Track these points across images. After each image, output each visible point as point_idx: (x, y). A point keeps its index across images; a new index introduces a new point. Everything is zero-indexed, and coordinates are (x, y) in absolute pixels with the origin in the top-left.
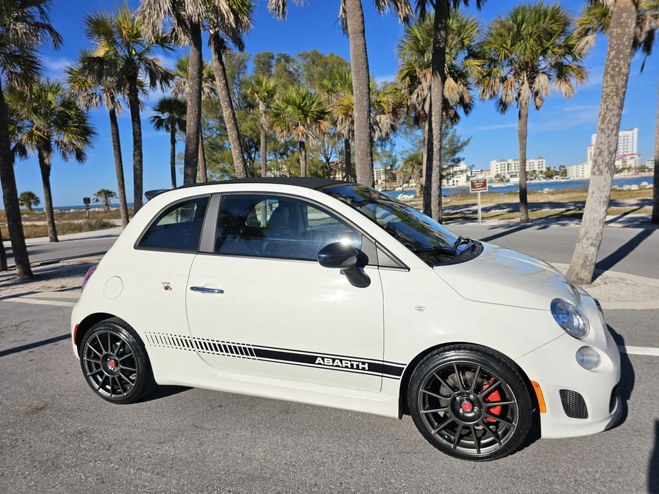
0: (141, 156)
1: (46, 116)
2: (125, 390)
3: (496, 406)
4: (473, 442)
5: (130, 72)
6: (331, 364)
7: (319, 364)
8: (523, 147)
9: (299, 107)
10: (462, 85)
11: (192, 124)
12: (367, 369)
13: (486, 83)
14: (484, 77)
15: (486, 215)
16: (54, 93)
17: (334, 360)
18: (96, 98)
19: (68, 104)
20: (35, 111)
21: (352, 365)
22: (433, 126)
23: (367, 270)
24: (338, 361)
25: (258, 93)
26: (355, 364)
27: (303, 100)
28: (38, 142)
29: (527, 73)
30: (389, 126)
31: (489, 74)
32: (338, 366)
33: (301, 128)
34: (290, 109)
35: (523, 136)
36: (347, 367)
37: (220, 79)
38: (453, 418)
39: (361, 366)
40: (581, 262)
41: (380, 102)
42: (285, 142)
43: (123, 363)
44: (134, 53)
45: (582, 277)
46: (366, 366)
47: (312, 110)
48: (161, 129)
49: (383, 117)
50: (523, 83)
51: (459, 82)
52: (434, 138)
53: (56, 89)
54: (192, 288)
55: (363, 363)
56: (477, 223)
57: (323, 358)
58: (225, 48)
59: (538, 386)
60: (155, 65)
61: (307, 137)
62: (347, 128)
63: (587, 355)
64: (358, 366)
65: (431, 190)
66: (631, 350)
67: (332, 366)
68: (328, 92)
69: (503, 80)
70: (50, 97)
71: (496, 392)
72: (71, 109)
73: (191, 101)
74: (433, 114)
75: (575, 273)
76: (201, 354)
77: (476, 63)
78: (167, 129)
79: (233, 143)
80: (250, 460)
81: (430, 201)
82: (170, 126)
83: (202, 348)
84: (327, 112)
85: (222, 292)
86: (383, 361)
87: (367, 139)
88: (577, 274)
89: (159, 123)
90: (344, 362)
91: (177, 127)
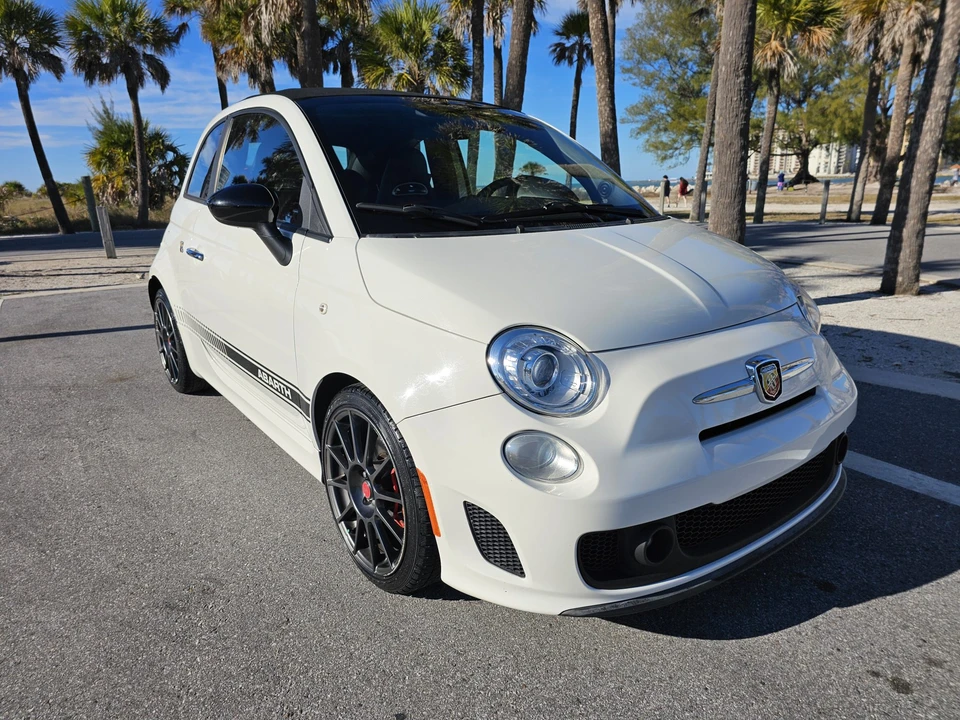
6: (268, 382)
7: (260, 378)
9: (775, 7)
12: (290, 397)
17: (268, 376)
19: (445, 35)
20: (406, 47)
21: (280, 388)
23: (295, 239)
24: (271, 379)
26: (282, 386)
32: (272, 387)
33: (774, 44)
38: (353, 503)
39: (286, 392)
46: (290, 394)
47: (799, 8)
48: (562, 63)
53: (432, 14)
55: (287, 388)
57: (262, 372)
59: (425, 481)
61: (781, 60)
64: (284, 390)
70: (425, 26)
72: (447, 40)
78: (571, 62)
82: (575, 57)
85: (203, 258)
86: (298, 389)
89: (561, 54)
91: (585, 56)
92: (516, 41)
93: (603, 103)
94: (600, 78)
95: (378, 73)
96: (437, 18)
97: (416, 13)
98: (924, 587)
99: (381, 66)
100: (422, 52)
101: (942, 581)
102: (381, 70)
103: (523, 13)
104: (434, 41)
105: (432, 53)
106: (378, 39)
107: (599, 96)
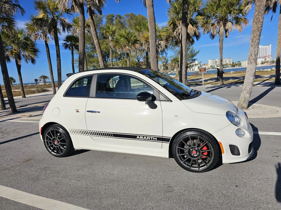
0: (60, 60)
1: (18, 44)
2: (62, 152)
3: (205, 152)
4: (197, 166)
5: (54, 24)
6: (143, 138)
7: (138, 138)
8: (221, 53)
9: (126, 38)
10: (195, 27)
11: (81, 46)
12: (156, 140)
13: (206, 26)
14: (204, 24)
15: (206, 83)
16: (21, 34)
17: (144, 137)
18: (39, 36)
19: (27, 39)
21: (151, 138)
22: (183, 45)
23: (156, 102)
24: (145, 137)
25: (108, 32)
26: (152, 138)
27: (128, 35)
28: (15, 55)
29: (223, 22)
30: (165, 46)
31: (207, 23)
32: (145, 139)
33: (127, 47)
34: (122, 39)
35: (221, 49)
36: (148, 139)
37: (92, 27)
38: (189, 157)
39: (154, 139)
40: (243, 100)
41: (161, 35)
42: (121, 53)
43: (61, 141)
44: (55, 16)
45: (244, 106)
46: (156, 139)
47: (132, 39)
48: (67, 49)
49: (162, 42)
50: (221, 26)
51: (194, 26)
52: (183, 50)
53: (21, 32)
54: (87, 111)
55: (155, 138)
56: (202, 86)
57: (139, 136)
58: (94, 13)
59: (221, 143)
60: (64, 21)
61: (130, 51)
62: (147, 47)
63: (240, 132)
64: (153, 139)
65: (182, 72)
66: (260, 133)
67: (143, 139)
68: (138, 31)
69: (213, 25)
70: (19, 36)
71: (206, 146)
72: (28, 41)
73: (81, 36)
74: (183, 40)
75: (241, 104)
76: (92, 137)
77: (201, 18)
78: (70, 49)
79: (99, 54)
80: (113, 175)
81: (182, 77)
82: (71, 48)
83: (92, 135)
84: (138, 40)
85: (99, 112)
86: (162, 136)
87: (155, 51)
88: (242, 105)
89: (66, 46)
90: (147, 137)
91: (74, 48)
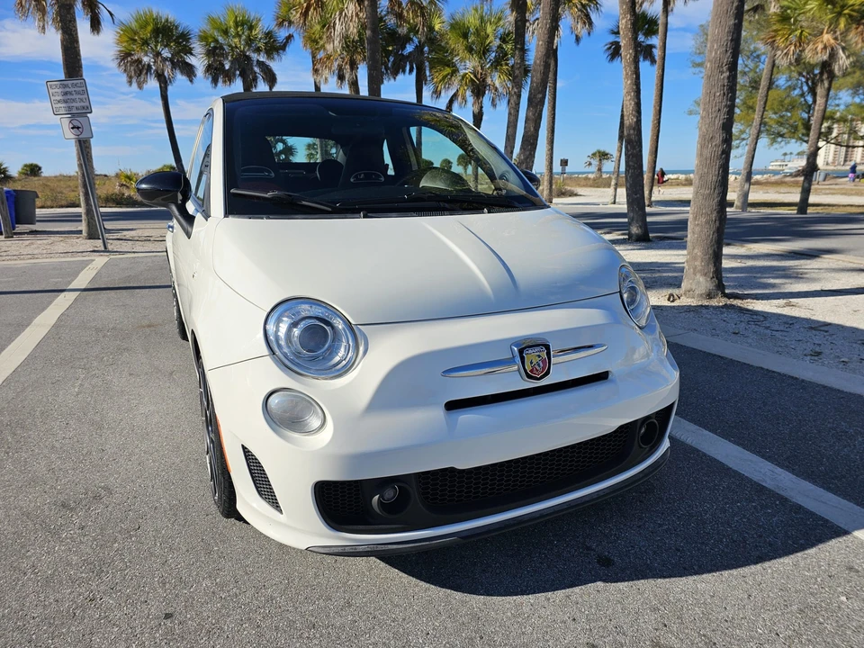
16: (495, 23)
19: (506, 37)
20: (470, 49)
34: (813, 4)
47: (853, 2)
53: (497, 19)
70: (489, 30)
91: (641, 56)
92: (541, 43)
93: (629, 98)
94: (627, 74)
95: (445, 73)
96: (501, 23)
97: (482, 18)
98: (704, 576)
99: (448, 66)
100: (484, 53)
101: (726, 573)
102: (448, 70)
103: (548, 17)
104: (497, 42)
105: (494, 54)
106: (447, 43)
107: (625, 91)
